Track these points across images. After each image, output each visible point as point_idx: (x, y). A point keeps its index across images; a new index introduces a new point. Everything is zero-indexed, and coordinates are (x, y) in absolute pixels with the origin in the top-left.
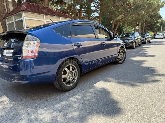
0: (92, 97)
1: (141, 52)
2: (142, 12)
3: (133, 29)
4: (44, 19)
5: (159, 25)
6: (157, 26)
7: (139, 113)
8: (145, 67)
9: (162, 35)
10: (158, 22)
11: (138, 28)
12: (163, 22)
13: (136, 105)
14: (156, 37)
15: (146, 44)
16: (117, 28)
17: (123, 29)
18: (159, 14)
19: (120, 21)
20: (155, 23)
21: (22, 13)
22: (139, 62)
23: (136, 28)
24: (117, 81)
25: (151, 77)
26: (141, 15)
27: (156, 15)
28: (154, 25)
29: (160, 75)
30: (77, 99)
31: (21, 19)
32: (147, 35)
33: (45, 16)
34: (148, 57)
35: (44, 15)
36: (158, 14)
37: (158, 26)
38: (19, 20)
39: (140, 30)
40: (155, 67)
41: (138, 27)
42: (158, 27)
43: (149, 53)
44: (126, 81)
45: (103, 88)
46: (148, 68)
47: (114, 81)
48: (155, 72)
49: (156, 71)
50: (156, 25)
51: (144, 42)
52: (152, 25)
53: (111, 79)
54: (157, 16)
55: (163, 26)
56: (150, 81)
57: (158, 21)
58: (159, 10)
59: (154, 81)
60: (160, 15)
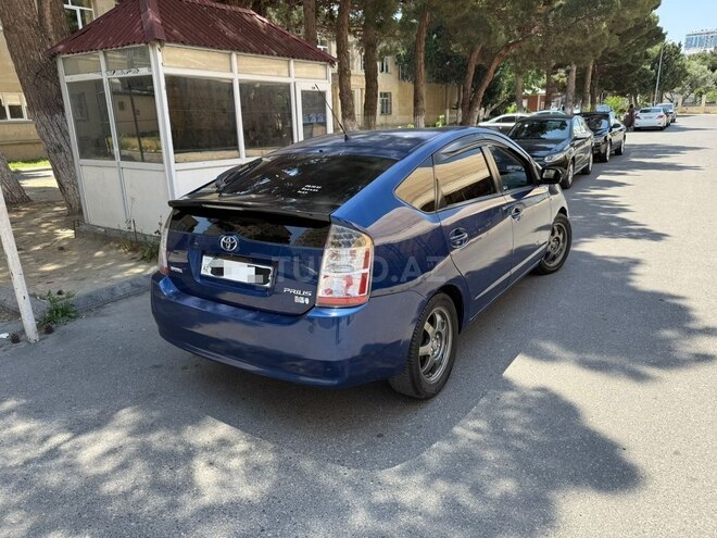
0: (527, 427)
1: (605, 210)
2: (597, 23)
3: (543, 81)
4: (232, 71)
5: (652, 69)
6: (640, 73)
7: (693, 480)
8: (645, 293)
9: (662, 113)
10: (647, 56)
11: (561, 77)
12: (664, 54)
13: (676, 453)
14: (638, 123)
15: (605, 161)
16: (487, 84)
17: (500, 76)
18: (656, 23)
19: (503, 52)
20: (635, 59)
21: (151, 51)
22: (614, 264)
23: (556, 77)
24: (572, 355)
25: (684, 342)
26: (590, 38)
27: (641, 27)
28: (631, 68)
29: (708, 331)
30: (477, 430)
31: (143, 71)
32: (609, 123)
33: (234, 56)
34: (639, 241)
35: (230, 54)
36: (649, 21)
37: (645, 75)
38: (130, 74)
39: (572, 87)
40: (682, 293)
41: (562, 72)
42: (644, 77)
43: (638, 220)
44: (605, 358)
45: (543, 390)
46: (658, 299)
47: (565, 355)
48: (690, 319)
49: (691, 313)
50: (638, 67)
51: (600, 153)
52: (620, 68)
53: (550, 347)
54: (646, 30)
55: (664, 72)
56: (685, 357)
57: (646, 53)
58: (656, 8)
59: (699, 360)
60: (658, 25)
